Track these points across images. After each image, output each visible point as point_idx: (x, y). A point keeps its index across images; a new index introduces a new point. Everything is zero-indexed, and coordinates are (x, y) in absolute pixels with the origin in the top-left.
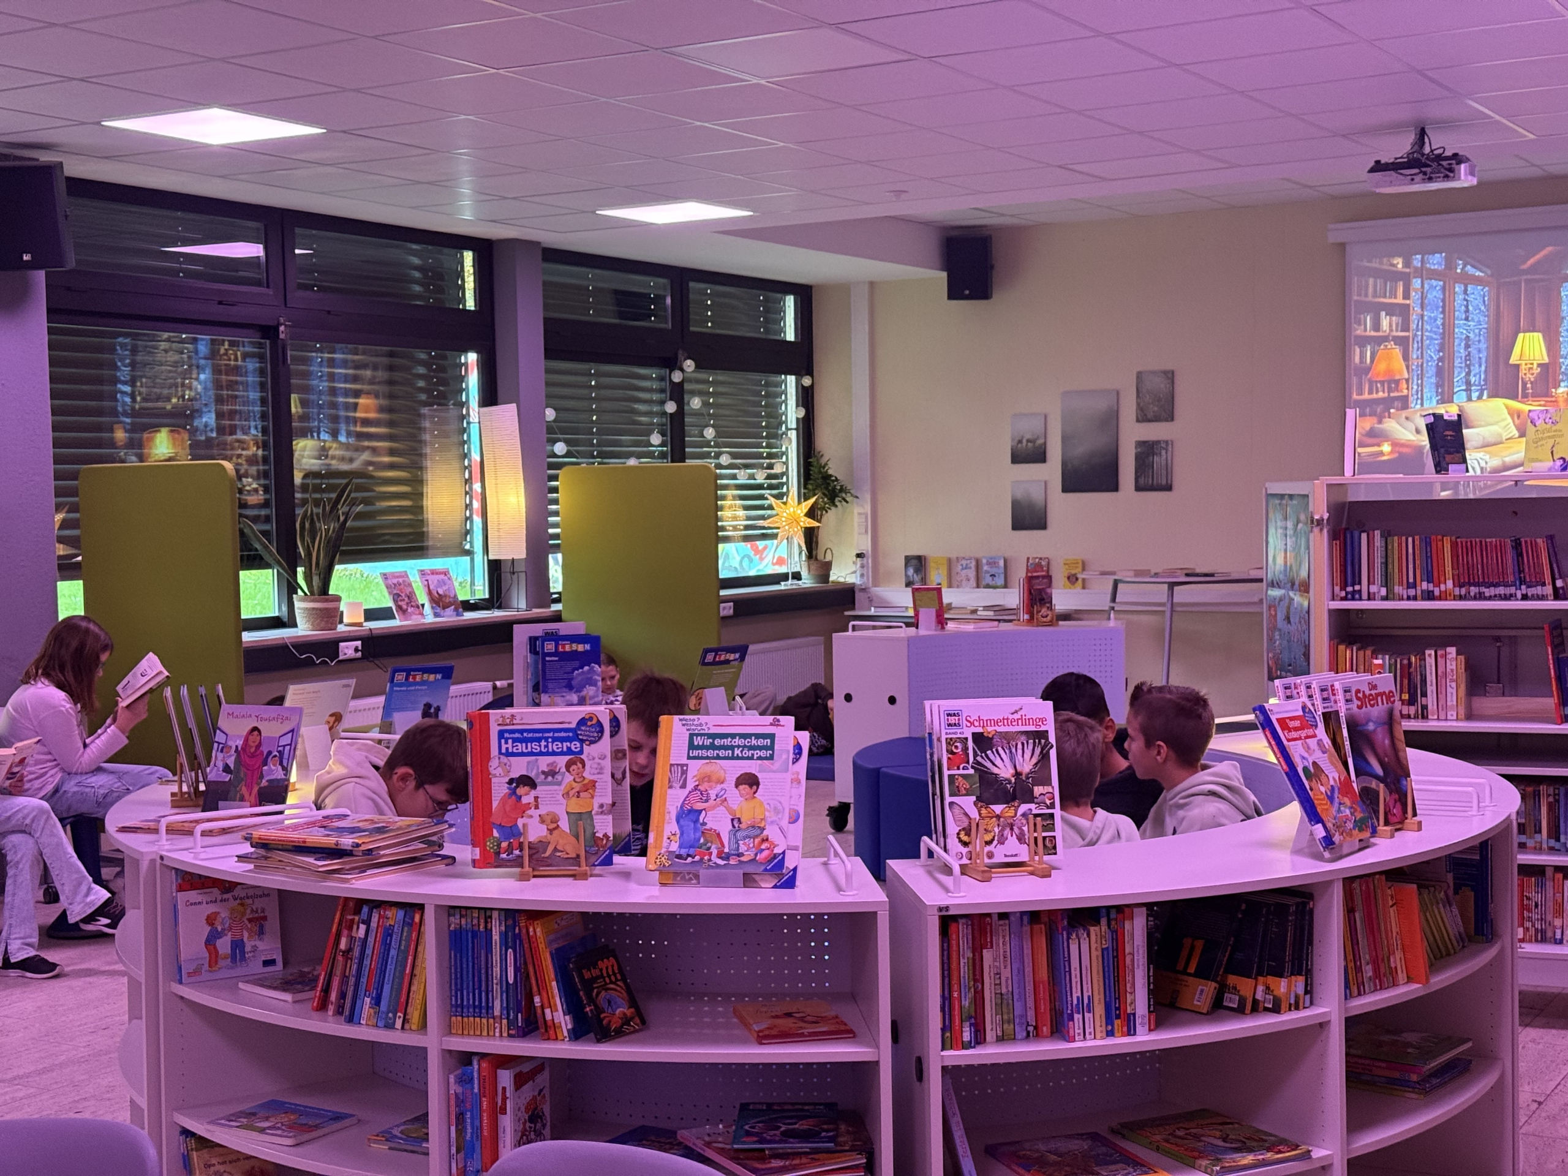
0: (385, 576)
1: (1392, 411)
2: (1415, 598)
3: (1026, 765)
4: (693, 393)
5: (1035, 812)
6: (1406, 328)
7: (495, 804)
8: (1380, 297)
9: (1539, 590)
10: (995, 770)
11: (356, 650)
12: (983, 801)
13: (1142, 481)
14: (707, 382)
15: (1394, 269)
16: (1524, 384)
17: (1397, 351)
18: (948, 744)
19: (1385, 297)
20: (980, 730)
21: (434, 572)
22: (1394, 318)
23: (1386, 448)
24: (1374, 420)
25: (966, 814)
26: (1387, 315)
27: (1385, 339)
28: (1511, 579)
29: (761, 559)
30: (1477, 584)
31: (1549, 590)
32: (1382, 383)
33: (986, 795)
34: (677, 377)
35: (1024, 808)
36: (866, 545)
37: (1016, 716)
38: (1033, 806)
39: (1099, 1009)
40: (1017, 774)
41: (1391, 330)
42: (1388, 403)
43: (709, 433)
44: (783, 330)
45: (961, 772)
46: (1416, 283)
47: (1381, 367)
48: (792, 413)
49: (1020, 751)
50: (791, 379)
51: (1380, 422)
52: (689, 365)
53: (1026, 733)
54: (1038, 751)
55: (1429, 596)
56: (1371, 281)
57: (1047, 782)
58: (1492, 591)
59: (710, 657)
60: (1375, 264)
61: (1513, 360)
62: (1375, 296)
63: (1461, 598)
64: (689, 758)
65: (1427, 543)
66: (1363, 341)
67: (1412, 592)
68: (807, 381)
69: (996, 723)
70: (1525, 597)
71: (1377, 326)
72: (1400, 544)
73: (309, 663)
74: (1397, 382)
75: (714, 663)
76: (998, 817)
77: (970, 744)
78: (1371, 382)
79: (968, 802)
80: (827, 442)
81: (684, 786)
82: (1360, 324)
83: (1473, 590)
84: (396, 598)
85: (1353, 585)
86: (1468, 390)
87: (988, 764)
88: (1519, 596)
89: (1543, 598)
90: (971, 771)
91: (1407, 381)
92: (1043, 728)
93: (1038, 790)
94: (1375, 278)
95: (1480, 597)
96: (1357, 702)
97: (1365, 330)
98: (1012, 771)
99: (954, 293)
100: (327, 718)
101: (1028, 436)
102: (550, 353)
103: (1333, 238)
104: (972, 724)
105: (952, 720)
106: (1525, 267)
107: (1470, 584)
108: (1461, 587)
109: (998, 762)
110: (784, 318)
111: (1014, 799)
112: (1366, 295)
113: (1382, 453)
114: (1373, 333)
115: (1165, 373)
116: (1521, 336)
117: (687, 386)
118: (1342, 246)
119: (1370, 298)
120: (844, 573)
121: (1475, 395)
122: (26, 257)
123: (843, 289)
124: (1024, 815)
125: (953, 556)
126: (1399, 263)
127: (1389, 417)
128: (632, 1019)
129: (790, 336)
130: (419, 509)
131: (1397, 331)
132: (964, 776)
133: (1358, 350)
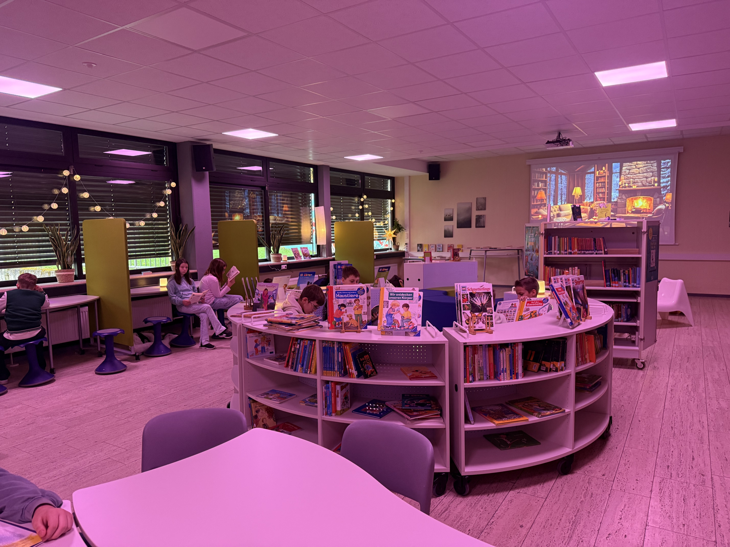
0: (292, 249)
1: (542, 207)
2: (567, 254)
3: (485, 302)
4: (366, 204)
5: (487, 315)
6: (546, 186)
7: (334, 312)
9: (600, 252)
10: (476, 303)
11: (285, 267)
12: (472, 312)
13: (477, 225)
14: (369, 201)
16: (576, 200)
17: (543, 192)
18: (462, 295)
19: (541, 178)
20: (471, 292)
21: (304, 248)
22: (543, 184)
23: (540, 216)
24: (537, 209)
25: (468, 315)
26: (541, 183)
27: (540, 189)
28: (593, 249)
29: (382, 245)
30: (583, 250)
31: (603, 252)
32: (539, 200)
33: (473, 310)
34: (362, 200)
35: (484, 314)
36: (408, 242)
37: (482, 288)
38: (486, 313)
39: (508, 372)
40: (482, 304)
41: (542, 187)
42: (541, 205)
43: (370, 214)
44: (387, 188)
45: (466, 303)
46: (549, 175)
47: (539, 196)
48: (390, 209)
49: (483, 298)
50: (389, 201)
51: (539, 210)
52: (365, 197)
53: (485, 293)
54: (488, 298)
55: (570, 253)
56: (537, 174)
57: (491, 306)
58: (588, 252)
59: (381, 270)
60: (538, 170)
61: (573, 194)
62: (538, 178)
63: (579, 254)
64: (389, 299)
65: (570, 239)
66: (535, 190)
67: (566, 252)
68: (393, 201)
69: (476, 290)
70: (596, 254)
71: (538, 185)
72: (563, 240)
73: (274, 270)
74: (543, 200)
75: (382, 271)
76: (477, 316)
77: (469, 296)
78: (536, 200)
79: (468, 312)
80: (398, 216)
81: (388, 307)
82: (534, 185)
83: (583, 252)
84: (295, 254)
85: (550, 250)
86: (562, 202)
87: (474, 301)
88: (595, 253)
89: (601, 254)
90: (469, 303)
91: (546, 199)
92: (489, 291)
93: (488, 309)
94: (538, 173)
95: (584, 254)
96: (575, 283)
97: (535, 187)
98: (481, 303)
99: (431, 178)
100: (283, 286)
101: (449, 214)
102: (332, 194)
103: (528, 163)
104: (469, 290)
105: (464, 289)
106: (576, 170)
107: (582, 250)
108: (579, 251)
109: (477, 301)
110: (387, 185)
111: (481, 311)
113: (539, 218)
114: (537, 187)
115: (484, 198)
116: (575, 188)
117: (364, 202)
118: (530, 165)
119: (537, 179)
120: (402, 248)
121: (563, 203)
122: (204, 168)
123: (402, 178)
124: (484, 316)
125: (429, 244)
126: (544, 170)
127: (541, 209)
128: (373, 372)
129: (389, 190)
130: (300, 232)
132: (467, 305)
133: (533, 192)
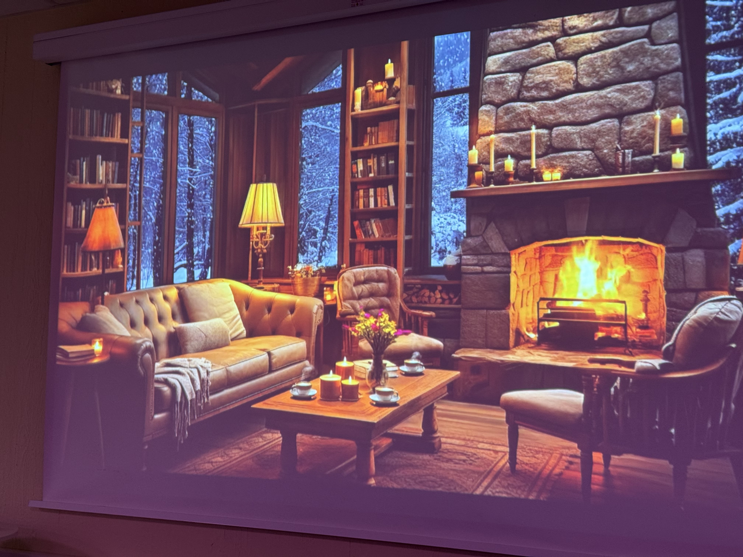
1: (106, 294)
6: (122, 178)
8: (96, 135)
15: (112, 96)
16: (255, 257)
19: (101, 135)
22: (110, 164)
23: (98, 347)
24: (85, 306)
26: (102, 160)
27: (101, 193)
32: (96, 253)
41: (107, 181)
42: (102, 282)
46: (136, 116)
47: (97, 232)
51: (93, 310)
60: (92, 89)
61: (244, 222)
66: (78, 196)
71: (93, 177)
74: (112, 253)
78: (85, 253)
82: (75, 174)
86: (190, 266)
91: (123, 251)
97: (81, 182)
106: (257, 88)
112: (83, 134)
113: (91, 354)
114: (89, 186)
116: (253, 187)
119: (87, 138)
121: (197, 273)
126: (117, 87)
127: (103, 304)
131: (113, 182)
133: (71, 208)
